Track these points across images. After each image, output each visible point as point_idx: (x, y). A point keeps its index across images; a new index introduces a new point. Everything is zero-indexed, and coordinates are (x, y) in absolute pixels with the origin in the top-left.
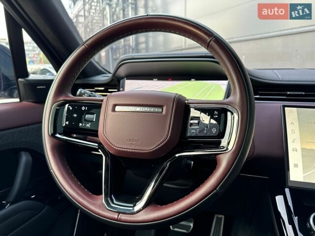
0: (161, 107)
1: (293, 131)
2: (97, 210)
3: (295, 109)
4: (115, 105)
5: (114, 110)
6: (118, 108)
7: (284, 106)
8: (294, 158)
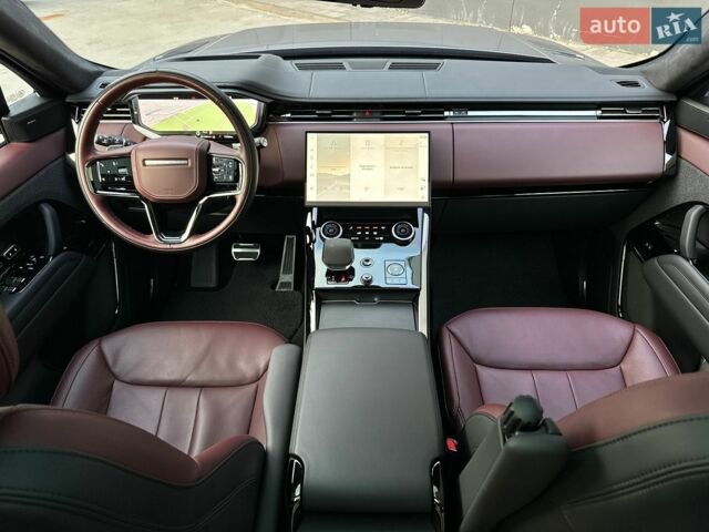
0: (187, 159)
1: (312, 158)
2: (153, 245)
3: (315, 135)
4: (144, 160)
5: (144, 165)
6: (147, 162)
7: (307, 132)
8: (311, 183)
